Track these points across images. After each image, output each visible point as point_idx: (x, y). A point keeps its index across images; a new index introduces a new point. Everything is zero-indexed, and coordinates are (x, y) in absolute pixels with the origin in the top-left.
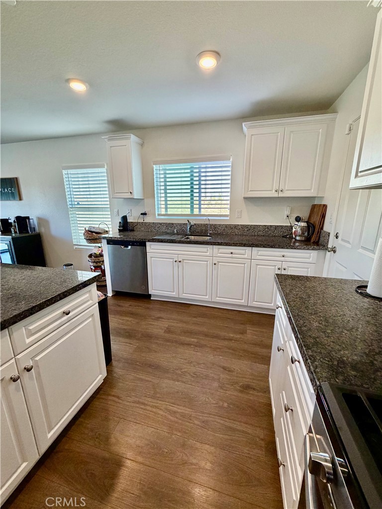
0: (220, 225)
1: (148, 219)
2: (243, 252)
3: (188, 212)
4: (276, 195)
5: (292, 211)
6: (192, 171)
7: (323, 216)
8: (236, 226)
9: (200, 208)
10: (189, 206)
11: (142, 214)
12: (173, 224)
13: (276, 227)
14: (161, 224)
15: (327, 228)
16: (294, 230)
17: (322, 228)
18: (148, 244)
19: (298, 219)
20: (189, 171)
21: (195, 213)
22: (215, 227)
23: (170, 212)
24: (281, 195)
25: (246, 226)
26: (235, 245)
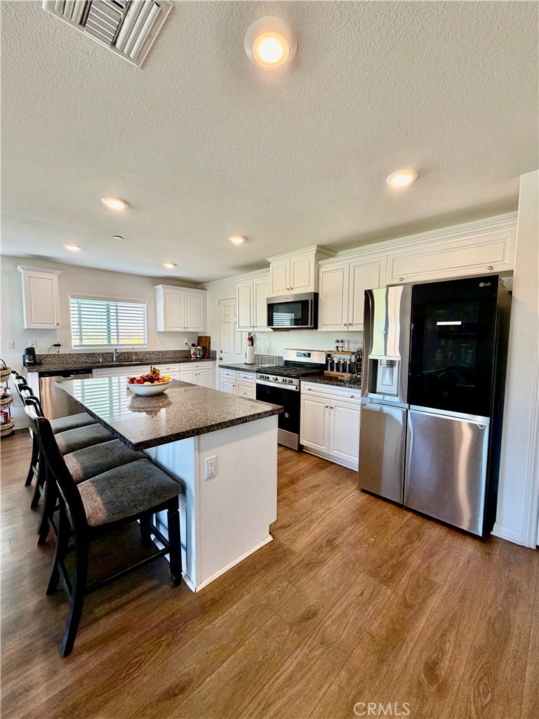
0: (140, 352)
1: (62, 351)
2: (174, 367)
3: (106, 342)
4: (183, 330)
5: (188, 340)
6: (108, 308)
7: (210, 343)
8: (153, 353)
9: (118, 339)
10: (106, 337)
11: (55, 345)
12: (94, 354)
13: (181, 351)
14: (80, 355)
15: (212, 348)
16: (192, 352)
17: (209, 349)
18: (94, 371)
19: (193, 345)
20: (105, 307)
21: (112, 343)
22: (136, 354)
23: (85, 342)
24: (186, 330)
25: (161, 352)
26: (170, 363)
